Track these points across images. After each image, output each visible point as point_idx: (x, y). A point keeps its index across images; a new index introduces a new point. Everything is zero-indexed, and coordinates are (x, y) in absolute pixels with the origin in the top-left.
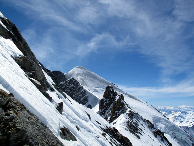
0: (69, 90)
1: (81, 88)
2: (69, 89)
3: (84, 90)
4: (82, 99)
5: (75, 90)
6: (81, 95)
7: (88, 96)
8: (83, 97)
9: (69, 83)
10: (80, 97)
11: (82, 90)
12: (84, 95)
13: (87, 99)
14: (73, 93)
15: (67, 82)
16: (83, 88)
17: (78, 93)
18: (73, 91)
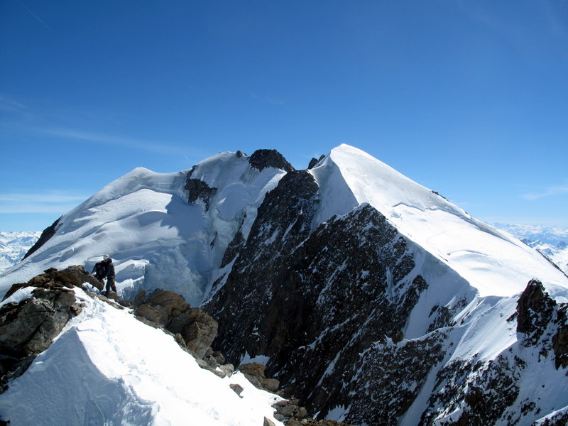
0: (364, 238)
1: (393, 232)
2: (363, 234)
3: (401, 238)
4: (399, 260)
5: (379, 238)
6: (395, 250)
7: (412, 254)
8: (402, 256)
9: (361, 219)
10: (394, 255)
11: (397, 238)
12: (404, 251)
13: (412, 261)
14: (376, 244)
15: (354, 216)
16: (397, 233)
17: (386, 246)
18: (373, 240)
